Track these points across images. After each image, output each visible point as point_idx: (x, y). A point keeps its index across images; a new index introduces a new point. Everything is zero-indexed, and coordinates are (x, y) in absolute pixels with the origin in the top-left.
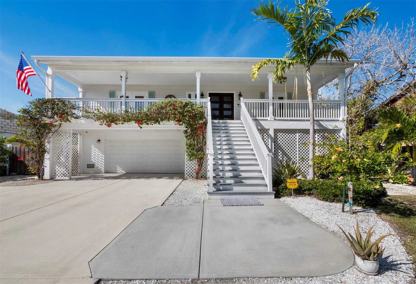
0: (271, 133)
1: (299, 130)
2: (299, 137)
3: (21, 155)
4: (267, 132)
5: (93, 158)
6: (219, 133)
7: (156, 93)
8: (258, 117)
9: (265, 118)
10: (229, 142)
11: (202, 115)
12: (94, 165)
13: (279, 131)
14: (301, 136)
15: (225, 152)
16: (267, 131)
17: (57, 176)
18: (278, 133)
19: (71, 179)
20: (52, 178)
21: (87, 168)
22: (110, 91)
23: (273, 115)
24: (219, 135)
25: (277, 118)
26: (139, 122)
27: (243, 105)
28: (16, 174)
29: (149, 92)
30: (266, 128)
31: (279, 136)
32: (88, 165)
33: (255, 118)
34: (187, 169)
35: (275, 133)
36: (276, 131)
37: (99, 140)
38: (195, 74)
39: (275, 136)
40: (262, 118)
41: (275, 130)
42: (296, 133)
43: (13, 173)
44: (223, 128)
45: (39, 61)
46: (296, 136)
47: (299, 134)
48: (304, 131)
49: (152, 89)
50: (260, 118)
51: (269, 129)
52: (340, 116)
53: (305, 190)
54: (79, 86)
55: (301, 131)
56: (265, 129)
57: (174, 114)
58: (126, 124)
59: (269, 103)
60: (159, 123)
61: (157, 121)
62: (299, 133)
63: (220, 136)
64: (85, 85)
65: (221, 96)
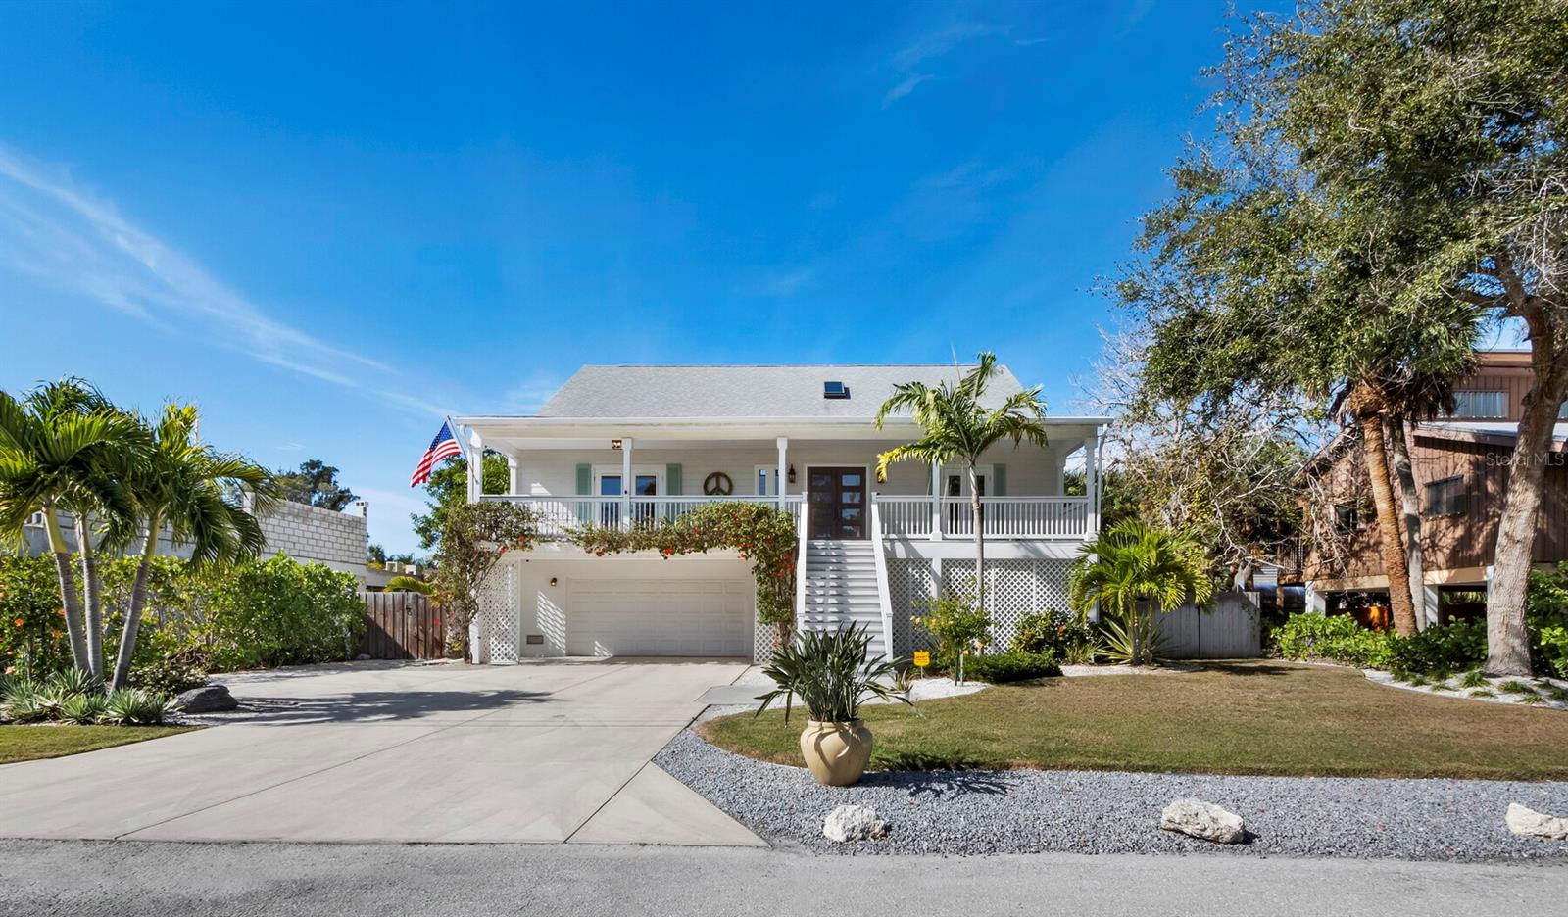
0: (937, 567)
1: (997, 561)
2: (997, 577)
3: (378, 613)
4: (927, 566)
5: (542, 622)
6: (824, 570)
7: (684, 470)
8: (910, 532)
9: (923, 536)
10: (840, 590)
11: (790, 537)
12: (542, 636)
13: (954, 564)
14: (1000, 574)
15: (831, 610)
16: (927, 563)
17: (493, 658)
18: (951, 567)
19: (519, 664)
20: (481, 663)
21: (528, 643)
22: (578, 466)
23: (941, 530)
24: (823, 574)
25: (946, 536)
26: (667, 548)
27: (875, 508)
28: (369, 657)
29: (668, 465)
30: (924, 557)
31: (954, 574)
32: (528, 636)
33: (901, 536)
34: (758, 644)
35: (943, 567)
36: (947, 564)
37: (554, 580)
38: (774, 442)
39: (943, 574)
40: (918, 536)
41: (943, 561)
42: (989, 567)
43: (365, 656)
44: (834, 561)
45: (466, 426)
46: (989, 574)
47: (997, 570)
48: (1006, 564)
49: (674, 461)
50: (912, 536)
51: (931, 560)
52: (1085, 531)
53: (940, 669)
54: (509, 455)
55: (1000, 564)
56: (923, 560)
57: (736, 535)
58: (639, 552)
59: (931, 504)
60: (704, 552)
61: (700, 547)
62: (997, 567)
63: (824, 578)
64: (522, 450)
65: (836, 473)
